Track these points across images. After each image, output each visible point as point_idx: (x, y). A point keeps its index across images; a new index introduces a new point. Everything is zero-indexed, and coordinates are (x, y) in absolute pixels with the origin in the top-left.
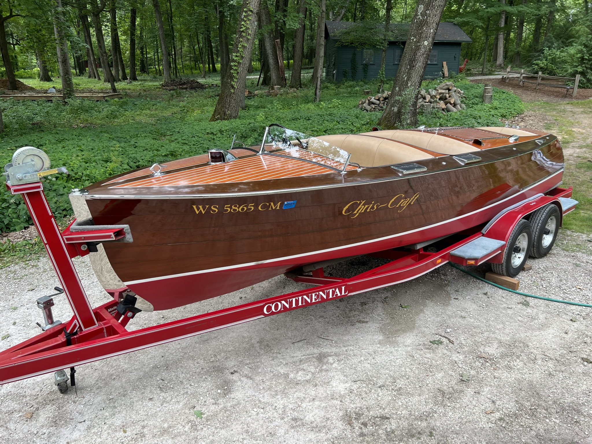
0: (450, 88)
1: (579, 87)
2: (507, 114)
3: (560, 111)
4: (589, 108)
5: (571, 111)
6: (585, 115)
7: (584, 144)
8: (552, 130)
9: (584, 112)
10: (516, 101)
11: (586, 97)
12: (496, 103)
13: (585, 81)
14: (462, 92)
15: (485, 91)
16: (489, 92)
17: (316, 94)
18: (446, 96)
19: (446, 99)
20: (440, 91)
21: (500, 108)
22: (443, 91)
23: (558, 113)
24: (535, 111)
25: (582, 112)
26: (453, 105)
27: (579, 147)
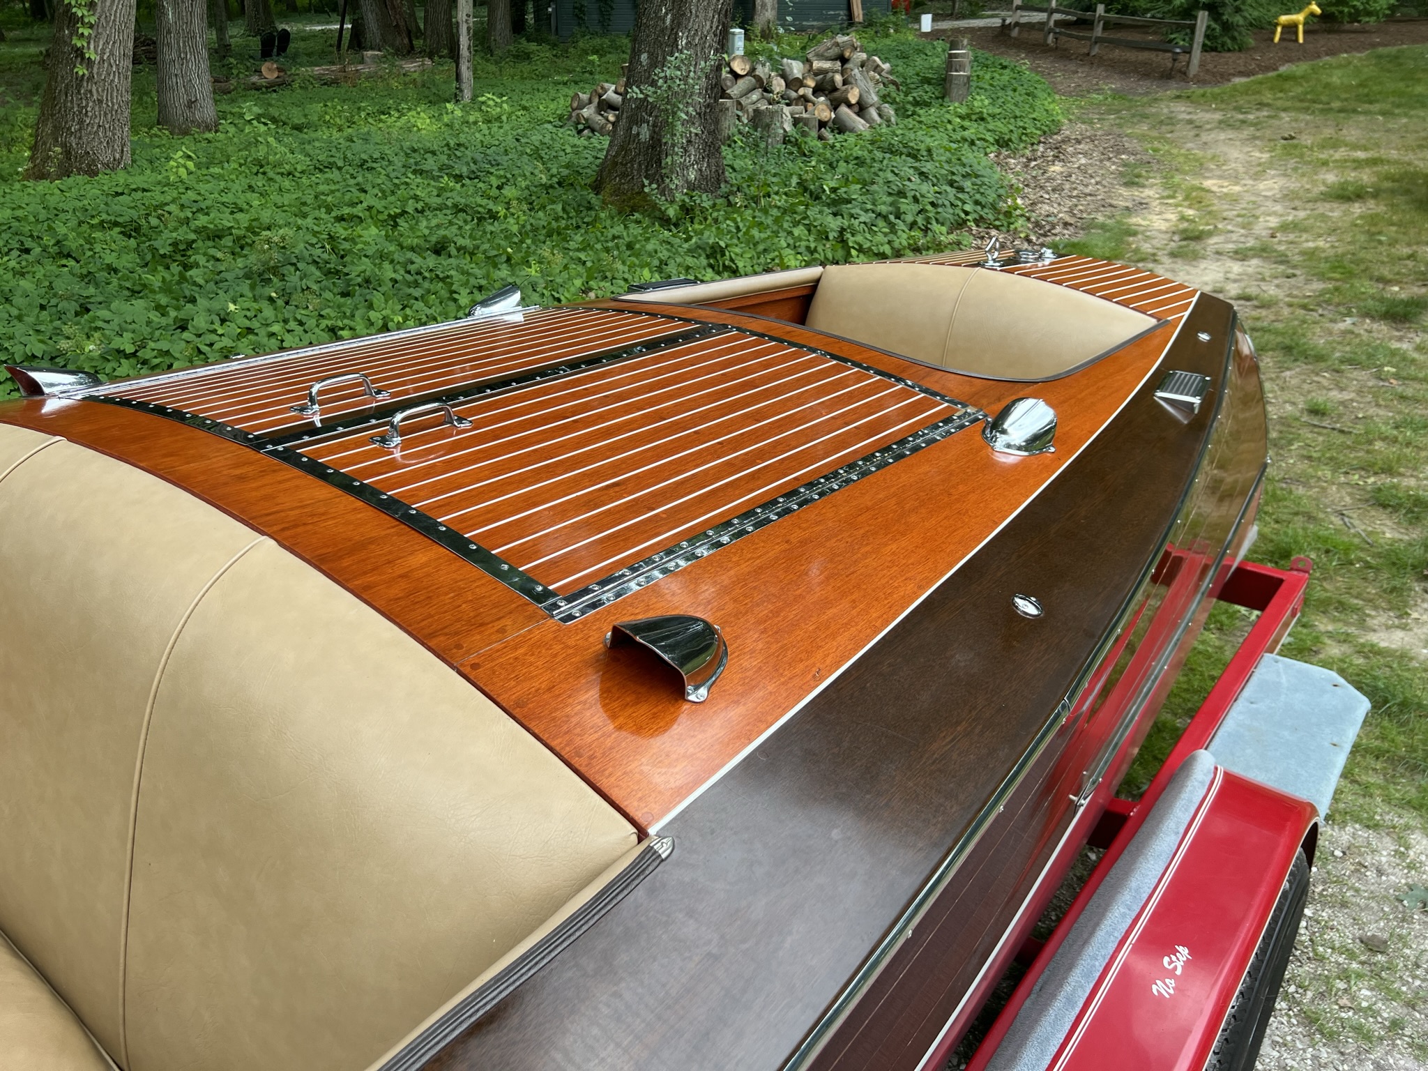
0: (847, 54)
1: (1205, 48)
2: (1014, 137)
3: (1161, 122)
4: (1235, 109)
5: (1190, 122)
6: (1231, 134)
7: (1251, 243)
8: (1144, 186)
9: (1224, 124)
10: (1039, 93)
11: (1222, 76)
12: (981, 102)
13: (1218, 28)
14: (886, 66)
15: (950, 63)
16: (961, 67)
17: (458, 77)
18: (832, 81)
19: (835, 89)
20: (817, 64)
21: (993, 116)
22: (827, 65)
23: (1153, 127)
24: (1091, 123)
25: (1220, 122)
26: (856, 109)
27: (1236, 252)
